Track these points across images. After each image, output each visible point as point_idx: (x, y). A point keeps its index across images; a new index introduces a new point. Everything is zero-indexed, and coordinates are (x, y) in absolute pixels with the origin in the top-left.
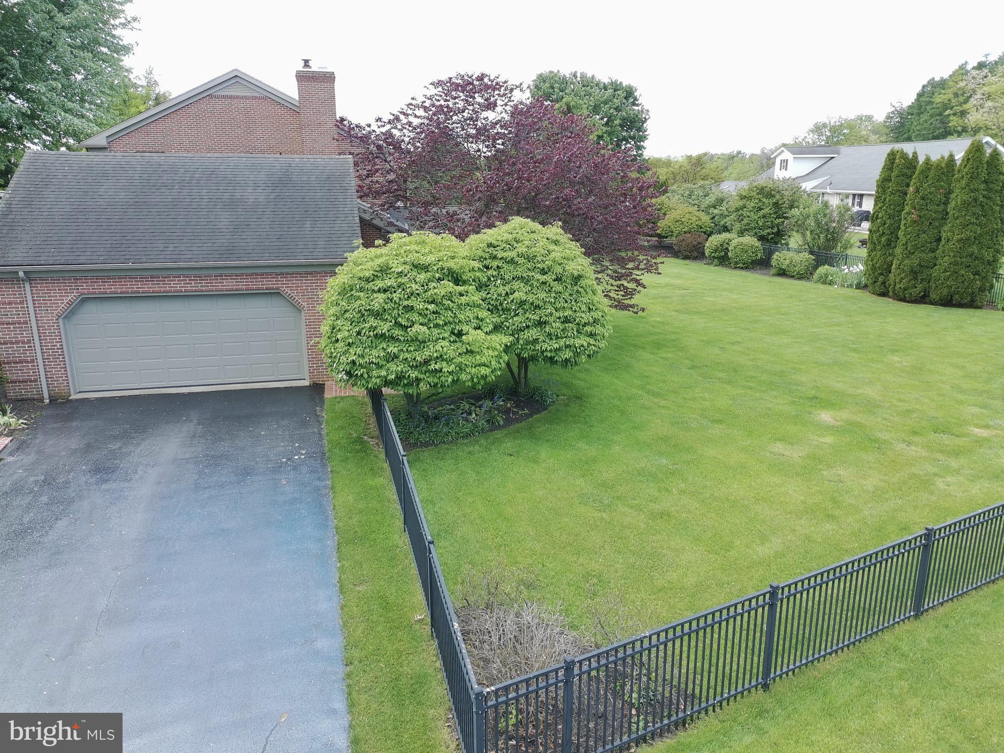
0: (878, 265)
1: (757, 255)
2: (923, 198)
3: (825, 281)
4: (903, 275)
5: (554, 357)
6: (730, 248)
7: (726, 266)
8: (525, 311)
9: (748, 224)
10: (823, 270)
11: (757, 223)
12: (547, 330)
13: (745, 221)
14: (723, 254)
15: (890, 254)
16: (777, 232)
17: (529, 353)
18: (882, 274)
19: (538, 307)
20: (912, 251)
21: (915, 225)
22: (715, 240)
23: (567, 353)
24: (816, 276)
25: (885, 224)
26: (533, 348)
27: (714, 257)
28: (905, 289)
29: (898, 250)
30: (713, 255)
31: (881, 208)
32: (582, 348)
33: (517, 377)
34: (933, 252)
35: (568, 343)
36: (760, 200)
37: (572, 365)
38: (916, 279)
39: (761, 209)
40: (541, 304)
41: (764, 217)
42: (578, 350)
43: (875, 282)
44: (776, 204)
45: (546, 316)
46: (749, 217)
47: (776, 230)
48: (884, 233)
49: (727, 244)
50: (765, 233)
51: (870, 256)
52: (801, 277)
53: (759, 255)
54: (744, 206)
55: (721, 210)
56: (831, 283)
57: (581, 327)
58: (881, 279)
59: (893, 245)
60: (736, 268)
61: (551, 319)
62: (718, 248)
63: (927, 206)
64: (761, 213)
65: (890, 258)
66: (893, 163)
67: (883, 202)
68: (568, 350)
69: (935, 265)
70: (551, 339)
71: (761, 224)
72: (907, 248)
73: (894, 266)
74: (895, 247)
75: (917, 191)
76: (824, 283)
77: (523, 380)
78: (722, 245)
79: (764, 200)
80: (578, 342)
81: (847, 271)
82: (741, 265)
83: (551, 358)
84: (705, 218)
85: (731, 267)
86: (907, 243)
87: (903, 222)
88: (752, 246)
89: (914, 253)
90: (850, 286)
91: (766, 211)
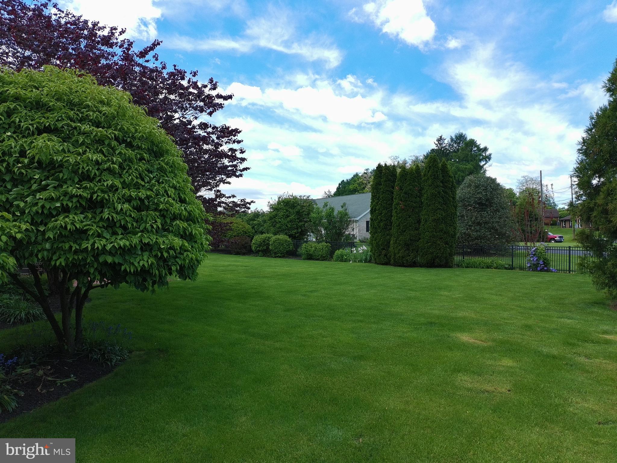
0: (380, 243)
1: (289, 247)
2: (406, 193)
3: (342, 259)
4: (399, 248)
5: (120, 265)
6: (270, 243)
7: (268, 256)
8: (61, 183)
9: (280, 227)
10: (338, 252)
11: (287, 226)
12: (106, 215)
13: (278, 225)
14: (265, 248)
15: (387, 235)
16: (301, 232)
17: (67, 259)
18: (384, 249)
19: (86, 177)
20: (404, 230)
21: (403, 212)
22: (258, 238)
23: (145, 258)
24: (335, 257)
25: (381, 214)
26: (75, 246)
27: (259, 251)
28: (403, 257)
29: (394, 231)
30: (258, 249)
31: (377, 203)
32: (172, 252)
33: (60, 325)
34: (417, 230)
35: (146, 241)
36: (287, 211)
37: (154, 283)
38: (408, 249)
39: (288, 216)
40: (94, 171)
41: (291, 221)
42: (165, 255)
43: (380, 255)
44: (298, 213)
45: (103, 191)
46: (280, 222)
47: (300, 230)
48: (381, 220)
49: (267, 240)
50: (293, 232)
51: (373, 237)
52: (323, 258)
53: (291, 247)
54: (276, 215)
55: (258, 221)
56: (346, 261)
57: (168, 221)
58: (384, 252)
59: (389, 227)
60: (275, 257)
61: (115, 198)
62: (262, 243)
63: (409, 198)
64: (288, 219)
65: (388, 237)
66: (381, 173)
67: (378, 199)
68: (146, 255)
69: (420, 239)
70: (115, 233)
71: (289, 226)
72: (400, 228)
73: (392, 242)
74: (391, 229)
75: (401, 189)
76: (342, 261)
77: (73, 332)
78: (264, 241)
79: (290, 210)
80: (164, 241)
81: (355, 252)
82: (280, 255)
83: (114, 267)
84: (248, 227)
85: (272, 257)
86: (399, 225)
87: (394, 211)
88: (286, 241)
89: (405, 231)
90: (361, 261)
91: (292, 217)
